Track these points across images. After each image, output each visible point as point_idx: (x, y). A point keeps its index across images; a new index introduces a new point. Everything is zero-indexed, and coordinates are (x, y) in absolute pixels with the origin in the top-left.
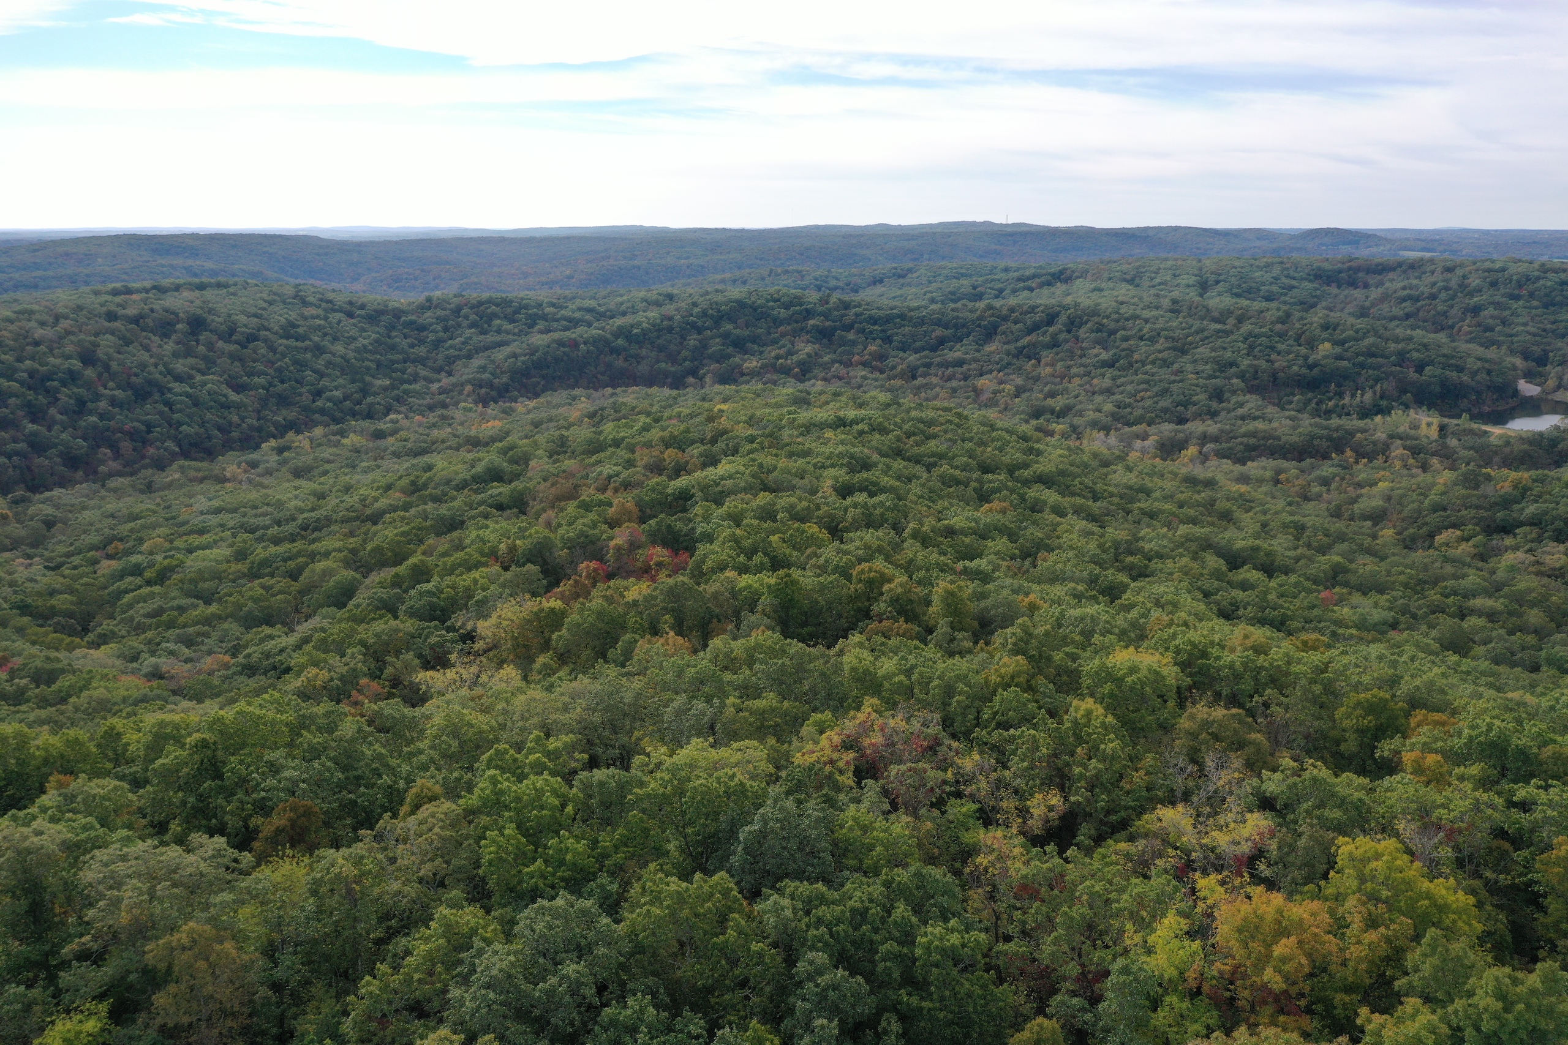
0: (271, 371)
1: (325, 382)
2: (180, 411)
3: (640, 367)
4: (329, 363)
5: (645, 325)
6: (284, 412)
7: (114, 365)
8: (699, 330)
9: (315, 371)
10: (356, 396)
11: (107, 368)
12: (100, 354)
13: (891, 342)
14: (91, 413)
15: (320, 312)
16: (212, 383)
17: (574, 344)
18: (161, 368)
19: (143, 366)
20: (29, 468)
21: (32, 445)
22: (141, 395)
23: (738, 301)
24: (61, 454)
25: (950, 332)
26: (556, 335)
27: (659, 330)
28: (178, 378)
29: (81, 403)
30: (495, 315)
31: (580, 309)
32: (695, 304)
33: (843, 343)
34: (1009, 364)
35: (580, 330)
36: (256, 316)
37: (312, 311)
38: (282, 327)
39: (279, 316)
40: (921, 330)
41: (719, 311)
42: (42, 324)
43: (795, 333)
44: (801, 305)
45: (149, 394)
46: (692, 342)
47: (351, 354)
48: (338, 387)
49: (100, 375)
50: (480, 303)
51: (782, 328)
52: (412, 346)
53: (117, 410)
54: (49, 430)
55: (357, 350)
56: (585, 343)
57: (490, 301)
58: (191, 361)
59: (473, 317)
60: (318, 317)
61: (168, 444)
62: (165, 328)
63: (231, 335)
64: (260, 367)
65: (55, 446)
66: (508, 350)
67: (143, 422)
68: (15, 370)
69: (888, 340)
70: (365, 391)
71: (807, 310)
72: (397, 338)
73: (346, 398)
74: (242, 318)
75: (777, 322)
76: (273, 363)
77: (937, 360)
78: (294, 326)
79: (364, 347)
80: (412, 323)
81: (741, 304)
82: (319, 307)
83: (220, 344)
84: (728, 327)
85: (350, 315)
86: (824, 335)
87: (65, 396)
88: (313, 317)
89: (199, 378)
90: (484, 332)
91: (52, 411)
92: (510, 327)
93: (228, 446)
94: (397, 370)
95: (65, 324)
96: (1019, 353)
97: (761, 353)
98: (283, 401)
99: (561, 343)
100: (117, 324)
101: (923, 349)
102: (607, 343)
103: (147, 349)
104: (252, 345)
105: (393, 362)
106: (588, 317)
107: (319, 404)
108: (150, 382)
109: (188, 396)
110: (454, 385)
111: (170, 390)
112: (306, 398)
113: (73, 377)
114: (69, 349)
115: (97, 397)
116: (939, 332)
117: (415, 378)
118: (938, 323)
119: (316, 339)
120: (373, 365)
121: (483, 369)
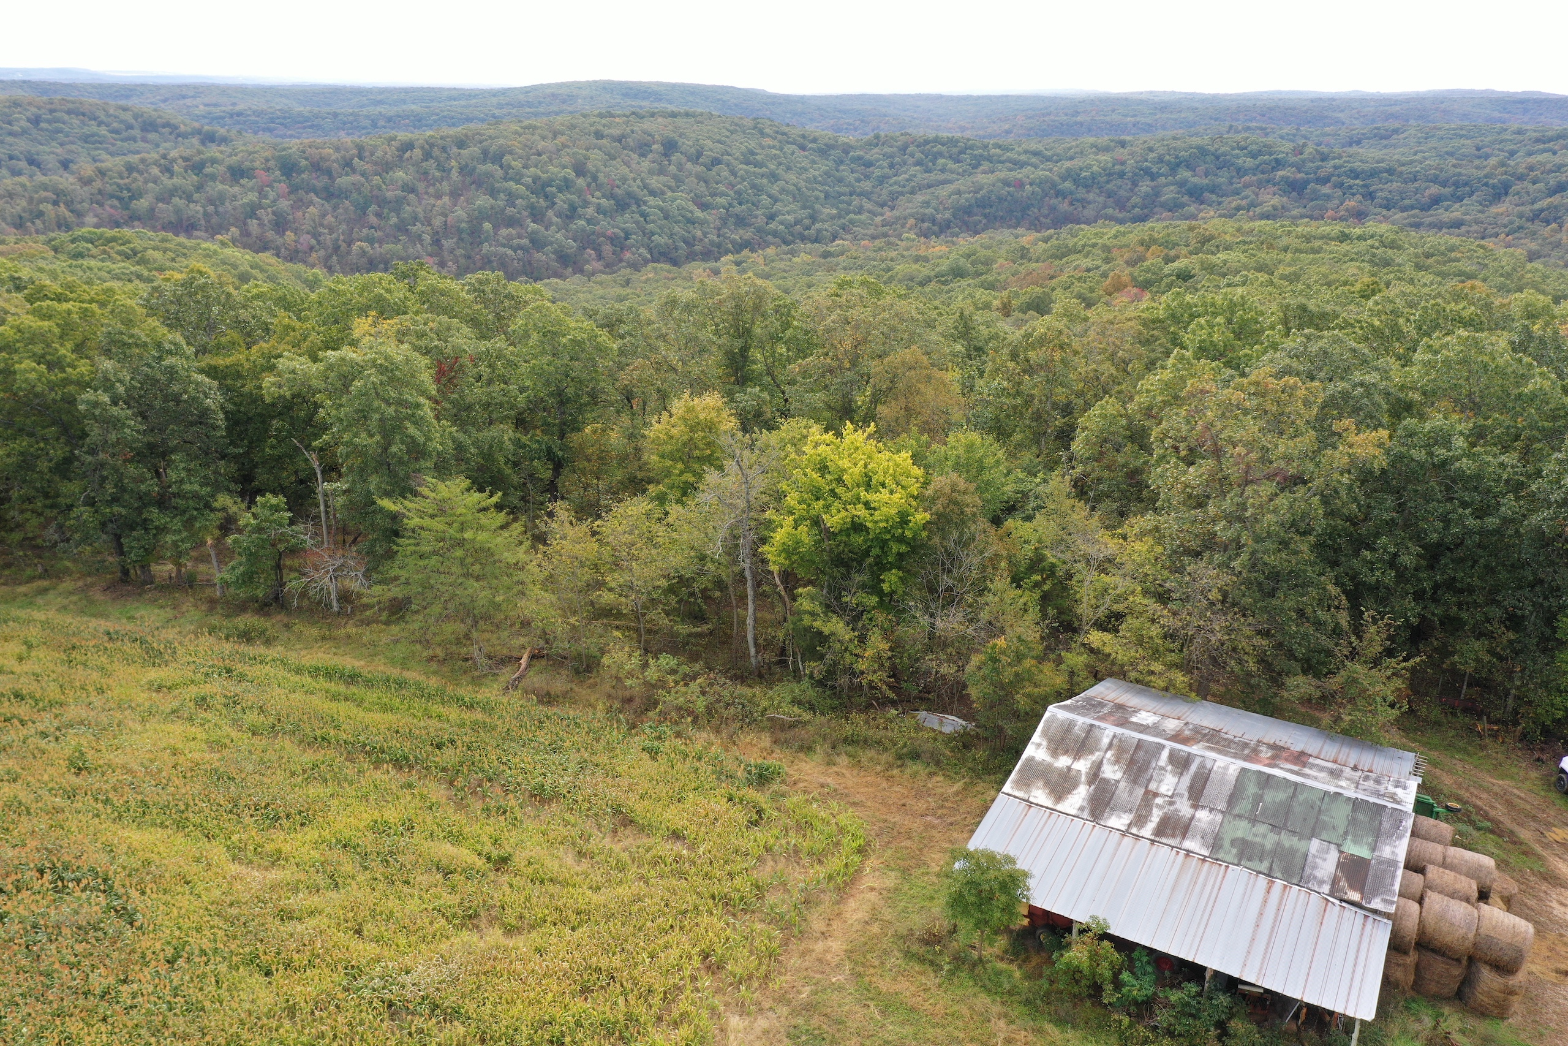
0: (731, 193)
1: (778, 206)
2: (653, 222)
3: (1086, 212)
4: (783, 190)
5: (1095, 168)
6: (741, 232)
7: (601, 176)
8: (1153, 177)
9: (770, 196)
10: (807, 222)
11: (595, 178)
12: (590, 166)
13: (1373, 199)
14: (580, 217)
15: (776, 143)
16: (681, 200)
17: (1020, 185)
18: (638, 181)
19: (624, 180)
20: (530, 264)
21: (533, 241)
22: (622, 206)
23: (1198, 147)
24: (555, 252)
25: (1447, 190)
26: (1002, 175)
27: (1110, 175)
28: (653, 193)
29: (573, 208)
30: (940, 154)
31: (1026, 152)
32: (1151, 150)
33: (1315, 196)
34: (1520, 228)
35: (1025, 171)
36: (719, 142)
37: (768, 142)
38: (742, 154)
39: (740, 145)
40: (1411, 187)
41: (1177, 157)
42: (543, 138)
43: (1260, 185)
44: (1271, 154)
45: (628, 205)
46: (1144, 189)
47: (802, 184)
48: (790, 212)
49: (589, 185)
50: (927, 142)
51: (1247, 178)
52: (858, 180)
53: (601, 217)
54: (547, 229)
55: (807, 181)
56: (1031, 184)
57: (936, 140)
58: (662, 178)
59: (919, 155)
60: (774, 147)
61: (642, 250)
62: (643, 149)
63: (698, 158)
64: (722, 188)
65: (551, 244)
66: (951, 188)
67: (623, 230)
68: (522, 176)
69: (1370, 196)
70: (814, 218)
71: (1277, 161)
72: (845, 171)
73: (797, 222)
74: (709, 143)
75: (1241, 172)
76: (733, 186)
77: (1427, 220)
78: (753, 153)
79: (815, 178)
80: (860, 158)
81: (1202, 151)
82: (775, 138)
83: (689, 165)
84: (1184, 174)
85: (803, 148)
86: (1295, 188)
87: (561, 200)
88: (770, 147)
89: (669, 194)
90: (928, 171)
91: (550, 213)
92: (955, 166)
93: (691, 257)
94: (843, 202)
95: (562, 139)
96: (1536, 216)
97: (1220, 203)
98: (741, 222)
99: (1006, 183)
100: (604, 141)
101: (1412, 208)
102: (1054, 185)
103: (627, 164)
104: (715, 169)
105: (841, 194)
106: (1034, 160)
107: (772, 226)
108: (630, 195)
109: (661, 209)
110: (898, 219)
111: (645, 203)
112: (761, 221)
113: (567, 185)
114: (566, 160)
115: (586, 204)
116: (1434, 189)
117: (860, 210)
118: (1435, 180)
119: (773, 167)
120: (822, 195)
121: (927, 204)
